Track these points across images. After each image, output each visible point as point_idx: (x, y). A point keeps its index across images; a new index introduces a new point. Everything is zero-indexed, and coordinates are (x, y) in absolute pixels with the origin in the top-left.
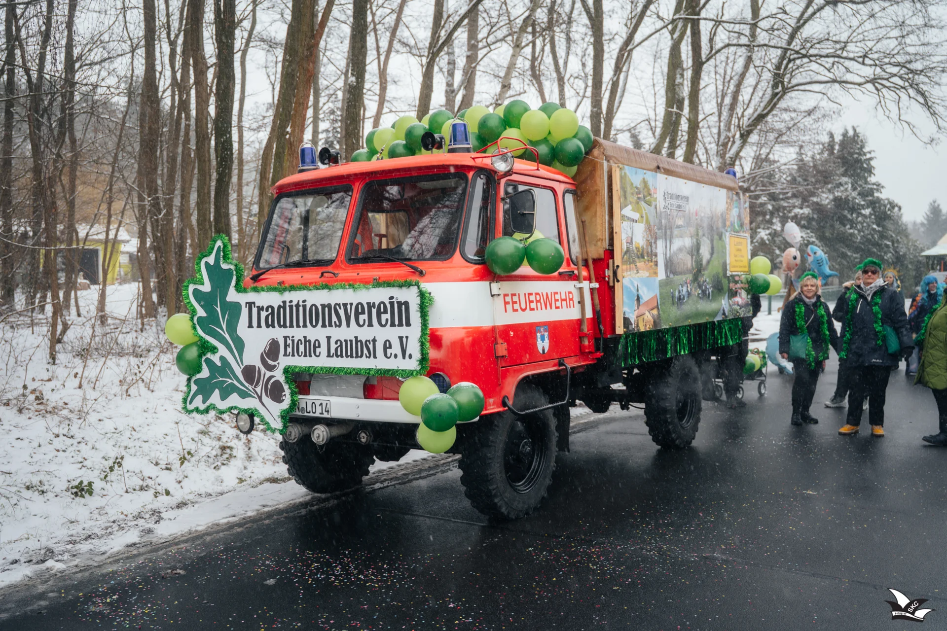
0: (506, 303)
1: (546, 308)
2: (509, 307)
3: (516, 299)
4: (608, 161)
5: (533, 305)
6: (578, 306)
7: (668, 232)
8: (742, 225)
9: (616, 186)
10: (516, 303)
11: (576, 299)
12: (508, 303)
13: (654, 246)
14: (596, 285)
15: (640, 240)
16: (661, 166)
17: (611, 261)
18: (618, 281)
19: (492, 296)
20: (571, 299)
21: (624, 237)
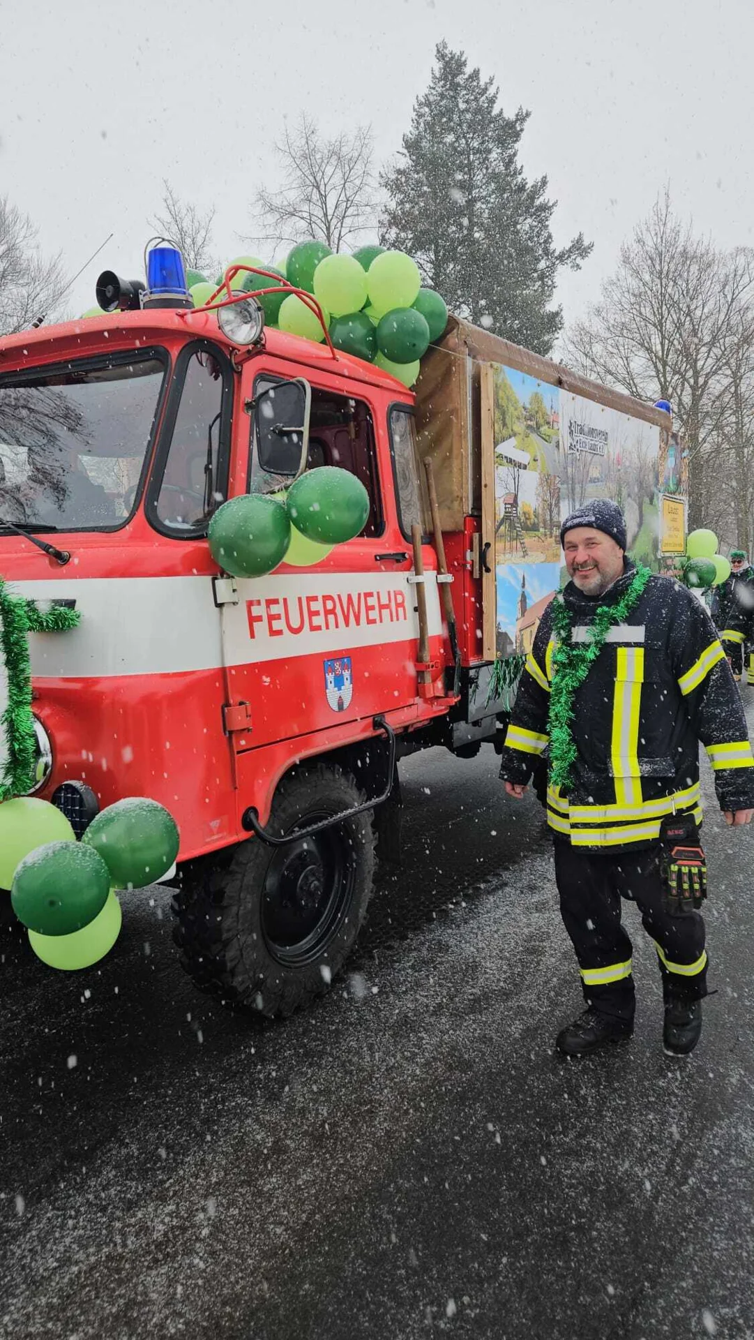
0: (252, 620)
1: (347, 624)
2: (261, 628)
3: (275, 609)
4: (474, 357)
5: (318, 620)
6: (412, 617)
7: (578, 489)
8: (679, 483)
9: (487, 403)
10: (278, 617)
11: (410, 603)
12: (259, 619)
13: (555, 511)
14: (448, 578)
15: (530, 500)
16: (564, 378)
17: (476, 535)
18: (488, 570)
19: (220, 605)
20: (401, 605)
21: (500, 492)
